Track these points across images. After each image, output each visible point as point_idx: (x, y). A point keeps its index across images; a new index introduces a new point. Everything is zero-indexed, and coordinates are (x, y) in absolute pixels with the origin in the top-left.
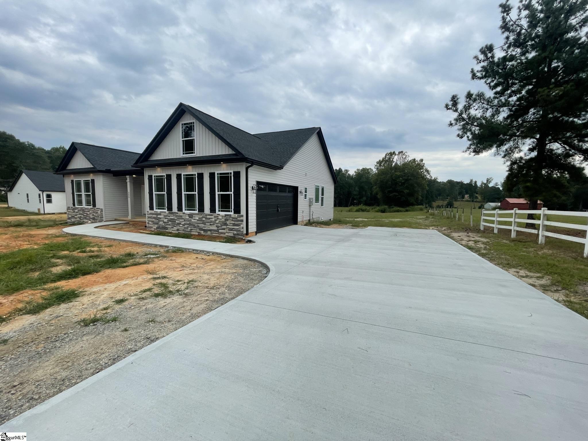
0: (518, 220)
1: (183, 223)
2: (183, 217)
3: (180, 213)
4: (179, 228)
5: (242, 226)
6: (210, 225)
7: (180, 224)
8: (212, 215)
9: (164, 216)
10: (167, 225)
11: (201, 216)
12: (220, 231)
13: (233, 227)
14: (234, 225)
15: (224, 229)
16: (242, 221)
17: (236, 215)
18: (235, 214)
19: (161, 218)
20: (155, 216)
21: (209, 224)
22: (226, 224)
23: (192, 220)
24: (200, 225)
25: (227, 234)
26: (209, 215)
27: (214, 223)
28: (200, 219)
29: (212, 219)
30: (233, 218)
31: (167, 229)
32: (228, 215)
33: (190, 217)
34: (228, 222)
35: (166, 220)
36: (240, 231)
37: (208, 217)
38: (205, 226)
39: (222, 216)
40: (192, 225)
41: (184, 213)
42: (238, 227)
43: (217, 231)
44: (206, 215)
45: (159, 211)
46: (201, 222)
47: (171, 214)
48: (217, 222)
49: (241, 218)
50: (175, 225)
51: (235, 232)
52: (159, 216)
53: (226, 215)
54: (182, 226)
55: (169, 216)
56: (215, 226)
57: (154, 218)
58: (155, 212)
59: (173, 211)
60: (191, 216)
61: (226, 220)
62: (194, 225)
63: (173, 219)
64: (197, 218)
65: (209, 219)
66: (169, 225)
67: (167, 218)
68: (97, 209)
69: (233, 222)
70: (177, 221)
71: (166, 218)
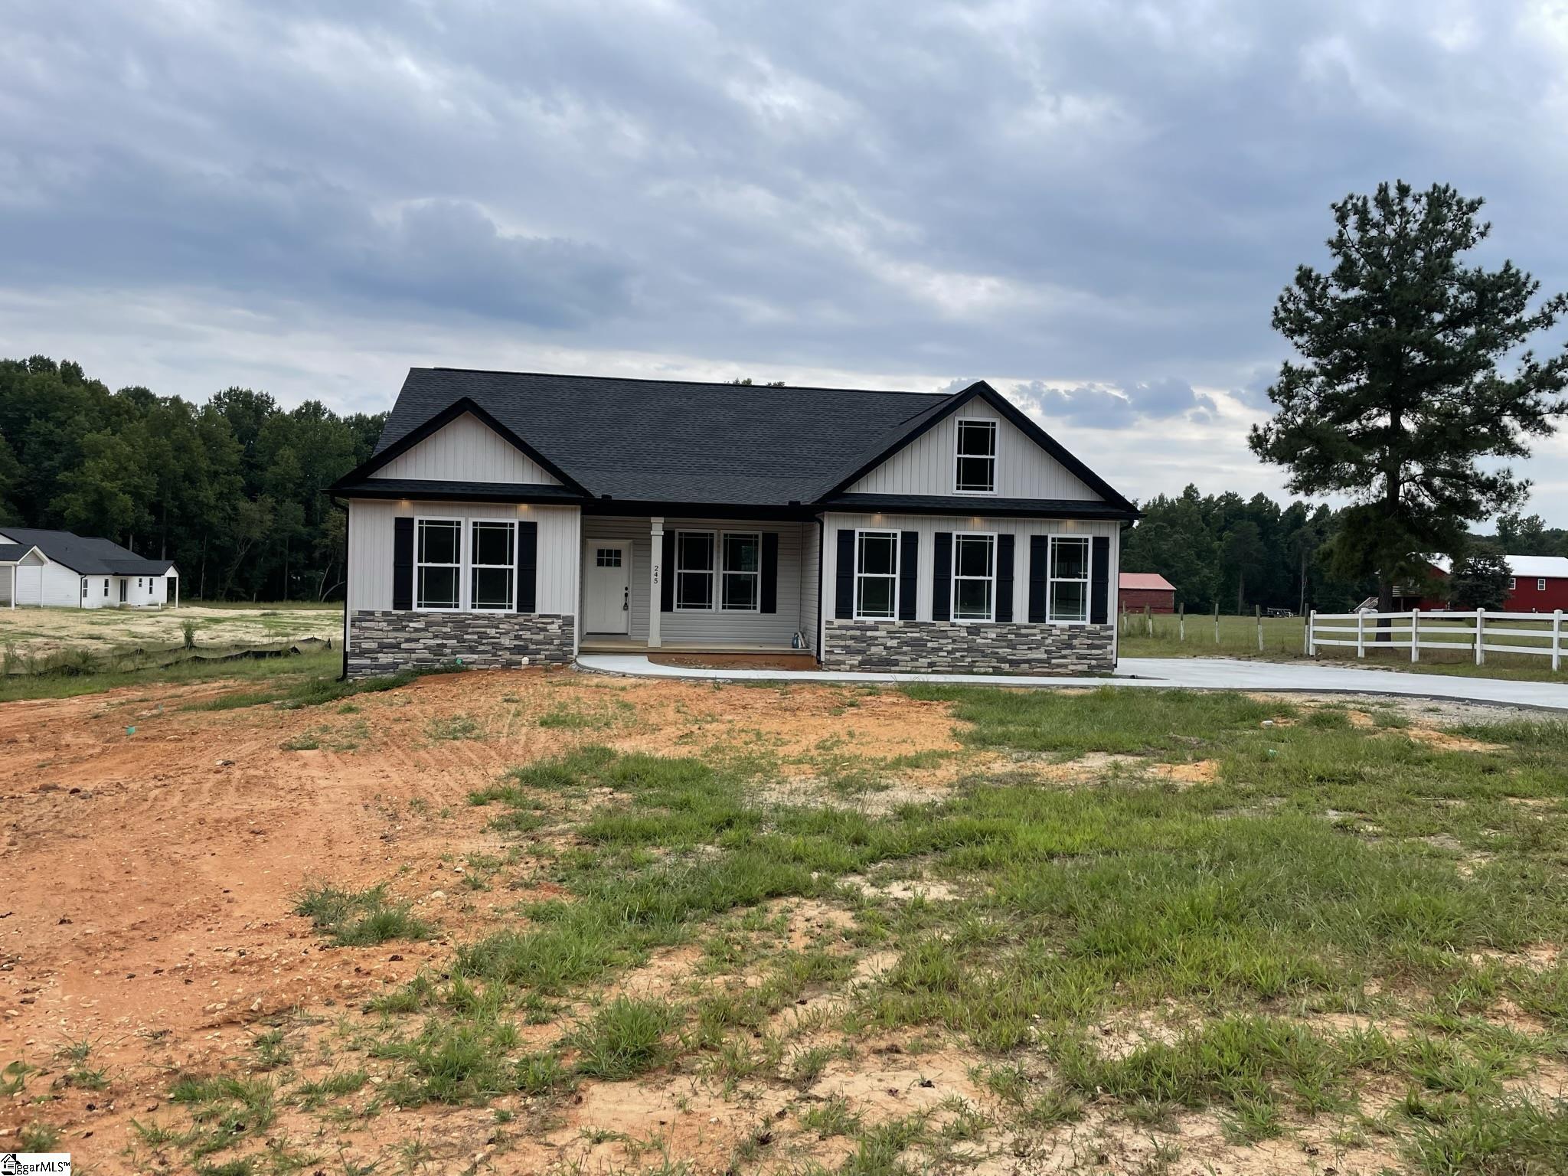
0: (1421, 630)
1: (950, 648)
2: (950, 634)
3: (942, 625)
4: (934, 659)
5: (1109, 648)
6: (1029, 649)
7: (941, 650)
8: (1034, 628)
9: (888, 632)
10: (899, 654)
11: (1005, 631)
12: (1053, 661)
13: (1088, 652)
14: (1091, 647)
15: (1064, 657)
16: (1111, 638)
17: (1098, 626)
18: (1094, 625)
19: (876, 638)
20: (858, 633)
21: (1026, 647)
22: (1070, 647)
23: (979, 641)
24: (1000, 651)
25: (1071, 667)
26: (1026, 627)
27: (1039, 645)
28: (1001, 638)
29: (1035, 635)
30: (1089, 632)
31: (897, 665)
32: (1076, 627)
33: (969, 633)
34: (1075, 642)
35: (894, 643)
36: (1105, 659)
37: (1023, 631)
38: (1015, 652)
39: (1062, 630)
40: (977, 651)
41: (954, 625)
42: (1100, 652)
43: (1048, 661)
44: (1019, 627)
45: (870, 620)
46: (1005, 644)
47: (912, 627)
48: (1049, 641)
49: (1109, 633)
50: (924, 654)
51: (1094, 662)
52: (869, 634)
53: (1070, 627)
54: (945, 654)
55: (906, 633)
56: (1042, 649)
57: (852, 638)
58: (856, 622)
59: (918, 620)
60: (974, 630)
61: (1071, 637)
62: (983, 651)
63: (921, 639)
64: (994, 636)
65: (1027, 636)
66: (905, 653)
67: (899, 638)
68: (541, 616)
69: (1090, 642)
70: (929, 644)
71: (892, 638)
